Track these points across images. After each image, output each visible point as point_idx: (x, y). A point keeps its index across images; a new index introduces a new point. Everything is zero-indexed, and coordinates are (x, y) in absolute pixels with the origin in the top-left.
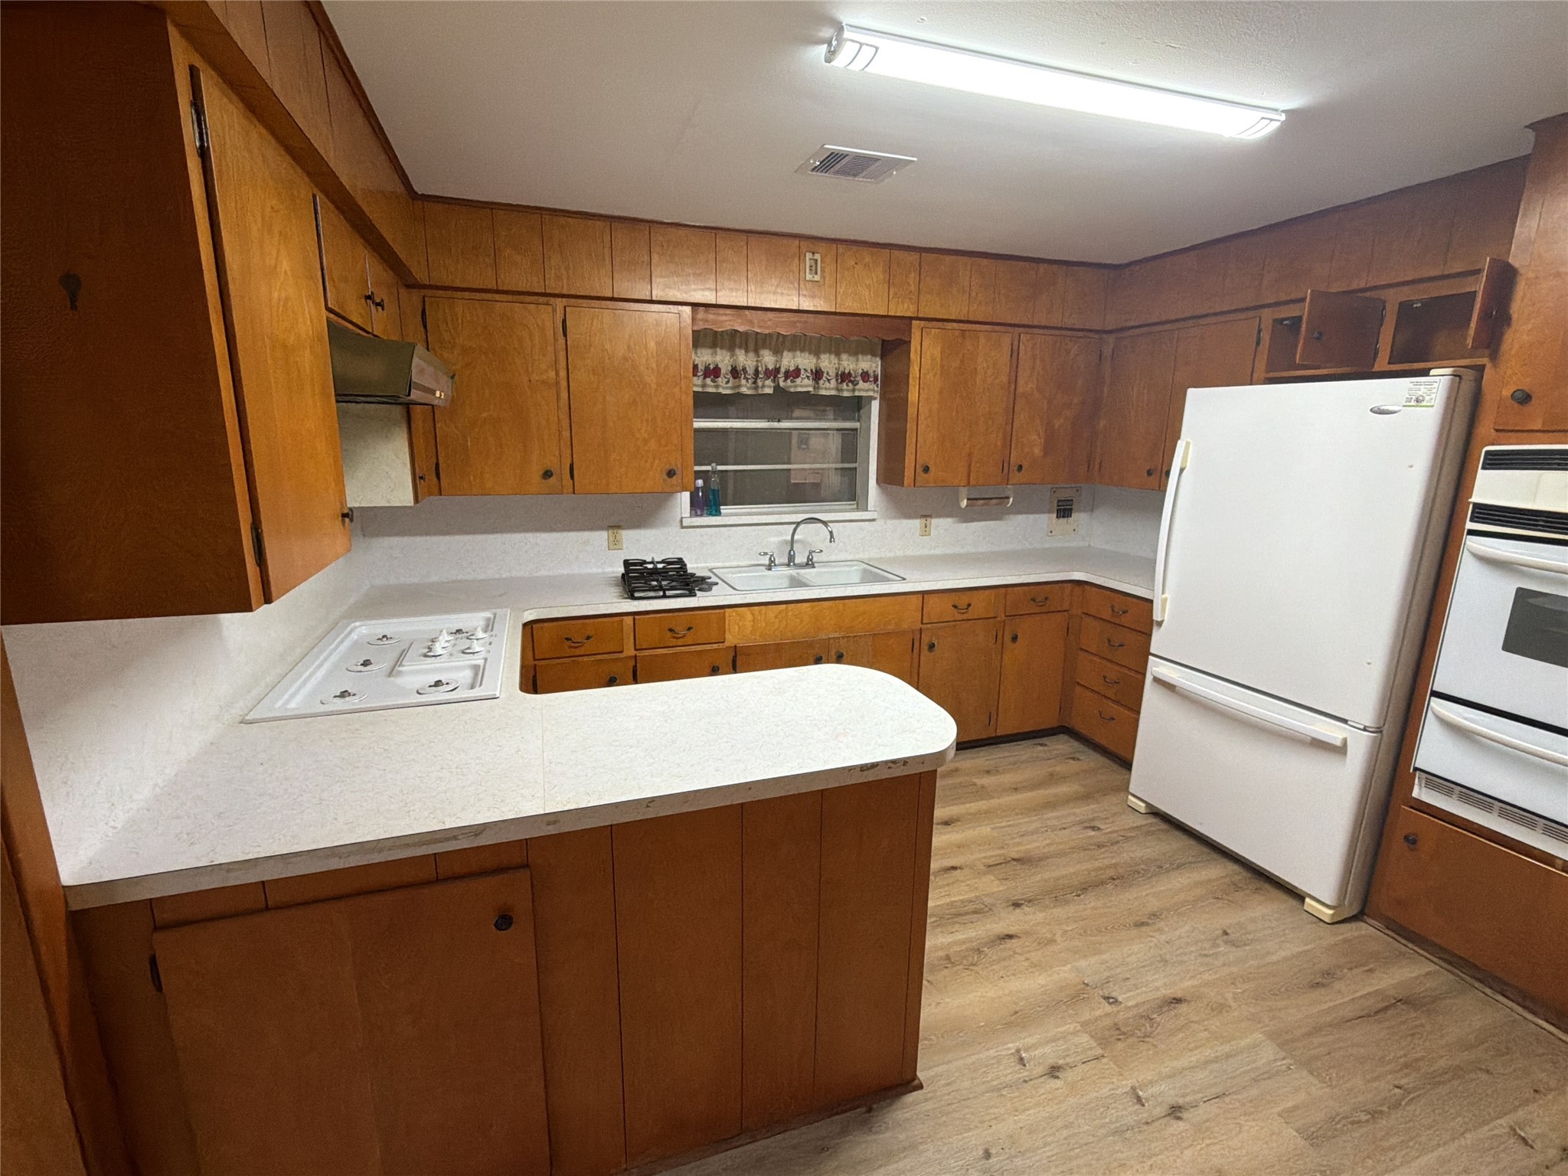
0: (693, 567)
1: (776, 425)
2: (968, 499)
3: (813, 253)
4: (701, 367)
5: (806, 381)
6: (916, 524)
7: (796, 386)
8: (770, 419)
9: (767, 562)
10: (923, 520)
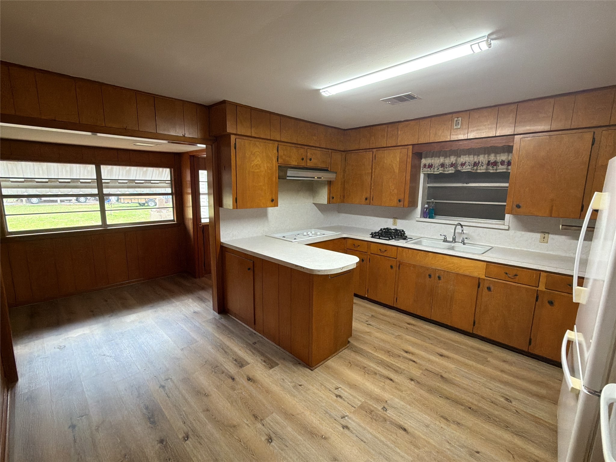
0: (407, 234)
1: (465, 185)
2: (562, 225)
3: (458, 118)
4: (427, 165)
5: (468, 167)
6: (538, 236)
7: (463, 169)
8: (463, 183)
9: (443, 239)
10: (543, 235)
